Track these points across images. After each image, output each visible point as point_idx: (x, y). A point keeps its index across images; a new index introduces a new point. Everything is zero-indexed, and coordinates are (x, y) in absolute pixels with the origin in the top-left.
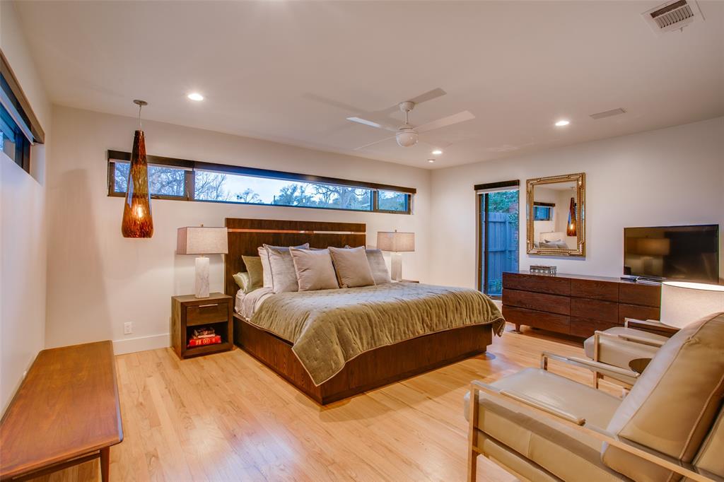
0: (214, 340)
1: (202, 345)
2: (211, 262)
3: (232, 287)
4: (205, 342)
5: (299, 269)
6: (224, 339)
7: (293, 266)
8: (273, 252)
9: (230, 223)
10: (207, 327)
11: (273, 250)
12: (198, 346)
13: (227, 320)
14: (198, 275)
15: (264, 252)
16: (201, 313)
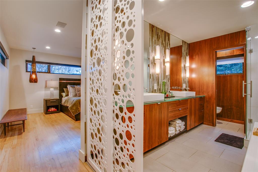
0: (55, 110)
1: (52, 111)
3: (61, 96)
4: (52, 110)
6: (58, 110)
7: (76, 90)
9: (61, 79)
11: (71, 86)
12: (51, 111)
13: (58, 105)
14: (51, 93)
15: (69, 87)
16: (51, 103)
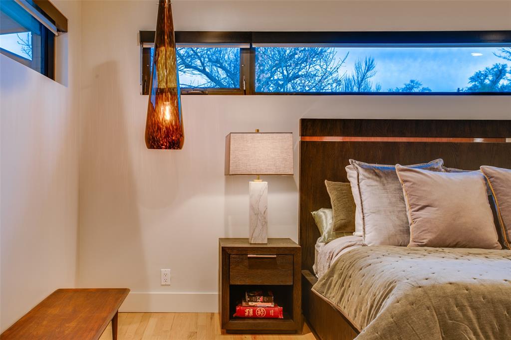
0: (272, 312)
1: (255, 317)
3: (309, 231)
5: (412, 206)
6: (288, 312)
7: (402, 199)
8: (366, 174)
9: (308, 126)
10: (264, 291)
11: (367, 169)
12: (249, 318)
13: (292, 284)
14: (252, 207)
15: (354, 171)
16: (251, 267)
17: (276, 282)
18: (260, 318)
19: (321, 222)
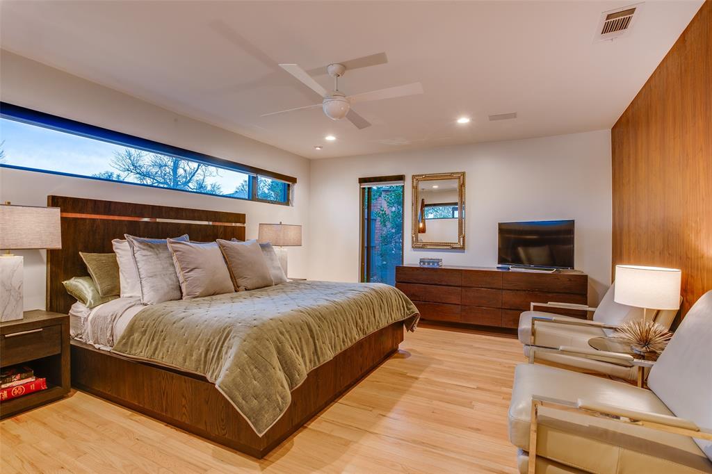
0: (33, 387)
1: (10, 398)
2: (26, 263)
5: (183, 269)
7: (173, 265)
8: (141, 246)
9: (59, 203)
11: (141, 242)
12: (2, 401)
13: (59, 352)
14: (3, 284)
15: (124, 244)
16: (8, 347)
17: (42, 354)
18: (18, 397)
19: (81, 291)
